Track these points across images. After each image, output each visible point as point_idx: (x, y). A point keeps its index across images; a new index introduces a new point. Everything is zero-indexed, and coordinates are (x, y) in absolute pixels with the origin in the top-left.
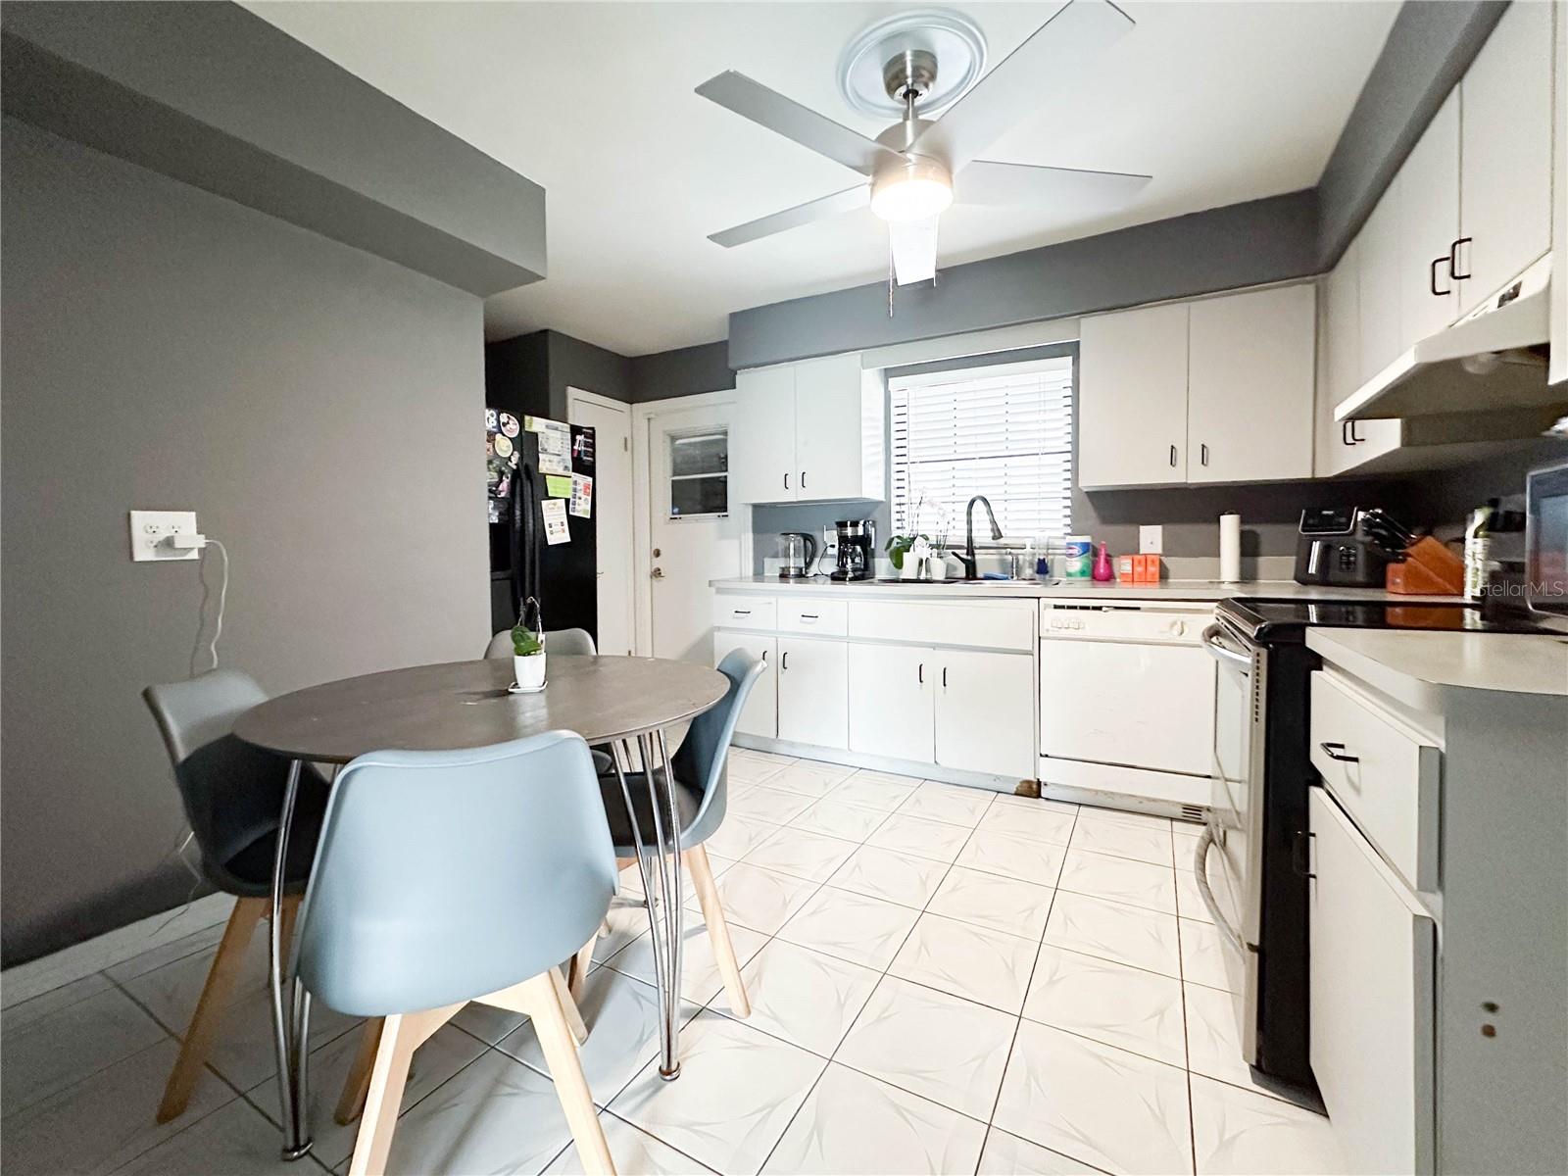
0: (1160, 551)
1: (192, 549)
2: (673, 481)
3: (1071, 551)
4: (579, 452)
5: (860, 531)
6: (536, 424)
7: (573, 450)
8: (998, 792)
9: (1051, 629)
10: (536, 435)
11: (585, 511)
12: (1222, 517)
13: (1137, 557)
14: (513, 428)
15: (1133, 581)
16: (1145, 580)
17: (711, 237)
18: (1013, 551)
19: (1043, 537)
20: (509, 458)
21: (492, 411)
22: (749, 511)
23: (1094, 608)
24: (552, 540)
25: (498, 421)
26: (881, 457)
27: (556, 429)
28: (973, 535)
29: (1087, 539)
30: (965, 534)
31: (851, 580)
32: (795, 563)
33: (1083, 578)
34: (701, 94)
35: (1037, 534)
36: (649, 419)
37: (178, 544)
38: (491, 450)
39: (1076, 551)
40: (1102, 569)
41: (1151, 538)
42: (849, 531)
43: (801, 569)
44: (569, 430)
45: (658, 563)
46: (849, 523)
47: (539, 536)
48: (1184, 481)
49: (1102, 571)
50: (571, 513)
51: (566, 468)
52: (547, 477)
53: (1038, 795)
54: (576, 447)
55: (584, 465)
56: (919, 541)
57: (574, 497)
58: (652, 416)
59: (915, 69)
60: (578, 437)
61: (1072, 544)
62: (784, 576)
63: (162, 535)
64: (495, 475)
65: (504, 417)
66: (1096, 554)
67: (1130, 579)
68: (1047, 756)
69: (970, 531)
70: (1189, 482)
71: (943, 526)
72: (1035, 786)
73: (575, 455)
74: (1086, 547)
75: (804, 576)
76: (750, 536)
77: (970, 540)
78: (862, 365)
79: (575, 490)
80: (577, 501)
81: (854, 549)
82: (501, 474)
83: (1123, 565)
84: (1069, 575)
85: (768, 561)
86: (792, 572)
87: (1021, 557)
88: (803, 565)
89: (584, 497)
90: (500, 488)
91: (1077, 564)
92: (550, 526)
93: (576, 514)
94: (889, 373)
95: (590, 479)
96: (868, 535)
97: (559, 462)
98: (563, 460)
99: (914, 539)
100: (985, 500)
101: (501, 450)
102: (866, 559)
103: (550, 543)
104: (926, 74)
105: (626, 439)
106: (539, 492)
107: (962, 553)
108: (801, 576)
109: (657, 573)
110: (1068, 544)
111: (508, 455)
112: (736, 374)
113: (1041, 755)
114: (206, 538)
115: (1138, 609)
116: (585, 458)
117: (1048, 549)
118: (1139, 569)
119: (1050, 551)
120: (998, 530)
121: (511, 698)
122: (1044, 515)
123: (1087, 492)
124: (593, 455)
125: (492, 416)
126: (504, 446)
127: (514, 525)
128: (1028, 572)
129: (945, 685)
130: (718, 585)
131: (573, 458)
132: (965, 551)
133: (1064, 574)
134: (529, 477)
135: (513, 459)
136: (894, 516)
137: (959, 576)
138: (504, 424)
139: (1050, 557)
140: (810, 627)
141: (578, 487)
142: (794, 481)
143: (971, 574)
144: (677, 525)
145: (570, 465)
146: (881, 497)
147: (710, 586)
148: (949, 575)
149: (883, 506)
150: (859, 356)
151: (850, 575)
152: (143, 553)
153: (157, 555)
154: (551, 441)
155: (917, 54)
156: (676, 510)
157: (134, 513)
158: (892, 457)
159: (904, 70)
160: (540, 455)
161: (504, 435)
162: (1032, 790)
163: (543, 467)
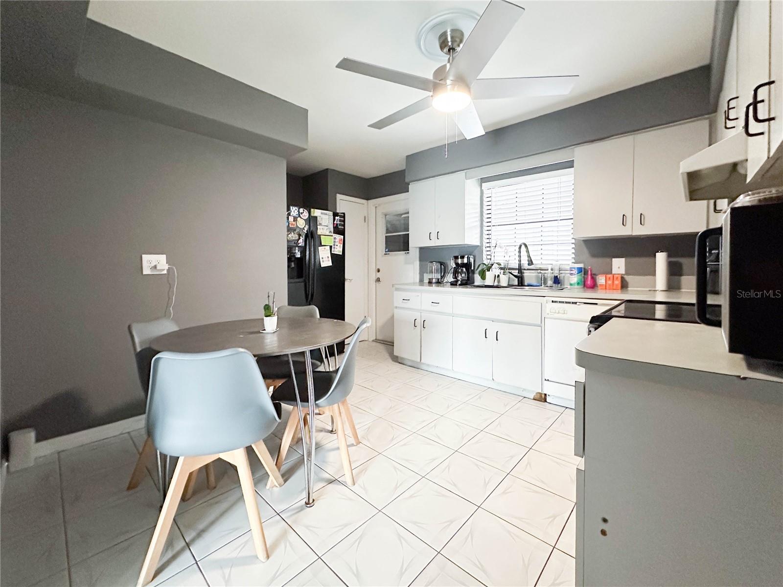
0: (624, 273)
1: (164, 270)
2: (386, 236)
3: (572, 272)
4: (337, 224)
5: (465, 261)
6: (317, 213)
7: (334, 223)
8: (525, 397)
9: (550, 313)
10: (316, 217)
11: (339, 251)
12: (657, 254)
13: (609, 276)
14: (306, 215)
15: (606, 289)
16: (612, 288)
17: (368, 126)
18: (541, 271)
19: (556, 264)
20: (304, 228)
21: (296, 208)
22: (418, 250)
23: (573, 303)
24: (323, 265)
25: (299, 212)
26: (478, 223)
27: (326, 214)
28: (522, 263)
29: (581, 265)
30: (518, 262)
31: (460, 285)
32: (436, 276)
33: (578, 287)
34: (339, 68)
35: (554, 263)
36: (376, 207)
37: (158, 268)
38: (295, 225)
39: (575, 271)
40: (589, 282)
41: (619, 265)
42: (460, 261)
43: (439, 279)
44: (332, 214)
45: (379, 275)
46: (459, 257)
47: (317, 263)
48: (631, 234)
49: (589, 283)
50: (332, 252)
51: (330, 232)
52: (321, 236)
53: (545, 401)
54: (335, 222)
55: (339, 230)
56: (495, 266)
57: (334, 245)
58: (377, 206)
59: (452, 38)
60: (336, 218)
61: (573, 268)
62: (430, 283)
63: (153, 265)
64: (297, 236)
65: (301, 210)
66: (586, 273)
67: (605, 288)
68: (548, 380)
69: (520, 261)
70: (633, 234)
71: (507, 258)
72: (543, 396)
73: (335, 226)
74: (580, 270)
75: (440, 283)
76: (418, 263)
77: (520, 265)
78: (466, 178)
79: (335, 242)
80: (336, 246)
81: (462, 270)
82: (300, 235)
83: (601, 280)
84: (571, 285)
85: (425, 275)
86: (434, 281)
87: (546, 275)
88: (440, 277)
89: (339, 245)
90: (299, 242)
91: (575, 279)
92: (322, 258)
93: (335, 253)
94: (483, 180)
95: (342, 237)
96: (470, 262)
97: (327, 229)
98: (329, 228)
99: (493, 265)
100: (526, 246)
101: (300, 224)
102: (468, 274)
103: (322, 266)
104: (458, 40)
105: (365, 217)
106: (317, 243)
107: (516, 273)
108: (439, 283)
109: (378, 280)
110: (571, 268)
111: (302, 227)
112: (409, 184)
113: (545, 380)
114: (169, 265)
115: (597, 304)
116: (340, 227)
117: (560, 271)
118: (610, 282)
119: (561, 272)
120: (531, 260)
121: (261, 334)
122: (560, 253)
123: (583, 240)
124: (344, 225)
125: (296, 210)
126: (301, 223)
127: (306, 259)
128: (550, 283)
129: (497, 340)
130: (397, 286)
131: (334, 227)
132: (517, 271)
133: (569, 284)
134: (312, 237)
135: (305, 228)
136: (485, 253)
137: (515, 284)
138: (302, 213)
139: (561, 275)
140: (436, 308)
141: (336, 240)
142: (434, 236)
143: (521, 283)
144: (387, 257)
145: (332, 231)
146: (478, 244)
147: (393, 286)
148: (510, 284)
149: (478, 248)
150: (464, 174)
151: (459, 283)
152: (146, 271)
153: (151, 272)
154: (323, 220)
155: (453, 31)
156: (387, 250)
157: (143, 256)
158: (484, 223)
159: (446, 39)
160: (318, 226)
161: (301, 218)
162: (542, 398)
163: (319, 232)
